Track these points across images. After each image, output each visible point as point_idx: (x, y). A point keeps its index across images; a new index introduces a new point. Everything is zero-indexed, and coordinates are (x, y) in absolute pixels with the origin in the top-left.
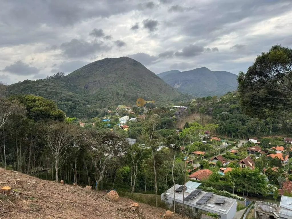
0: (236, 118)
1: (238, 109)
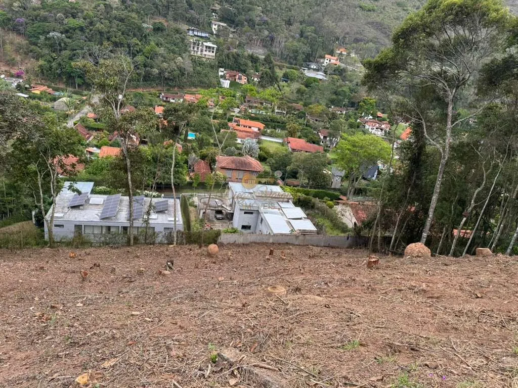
0: (82, 49)
1: (82, 29)
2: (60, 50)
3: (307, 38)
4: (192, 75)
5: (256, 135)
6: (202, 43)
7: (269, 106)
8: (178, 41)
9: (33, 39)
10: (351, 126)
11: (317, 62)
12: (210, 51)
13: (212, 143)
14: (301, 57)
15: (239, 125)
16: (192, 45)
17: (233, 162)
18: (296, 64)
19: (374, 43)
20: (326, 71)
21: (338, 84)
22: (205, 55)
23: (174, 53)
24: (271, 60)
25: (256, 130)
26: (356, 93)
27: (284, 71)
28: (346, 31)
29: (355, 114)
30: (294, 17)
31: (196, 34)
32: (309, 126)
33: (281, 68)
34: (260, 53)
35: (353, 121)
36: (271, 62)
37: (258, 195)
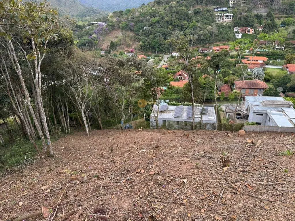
0: (159, 32)
1: (158, 22)
2: (149, 35)
4: (217, 35)
5: (262, 65)
6: (224, 15)
7: (271, 45)
8: (209, 16)
9: (137, 33)
12: (228, 18)
13: (231, 74)
15: (249, 60)
16: (217, 17)
17: (246, 83)
22: (225, 21)
23: (206, 24)
24: (271, 15)
25: (261, 62)
27: (282, 20)
31: (220, 10)
33: (279, 18)
34: (263, 12)
37: (266, 103)
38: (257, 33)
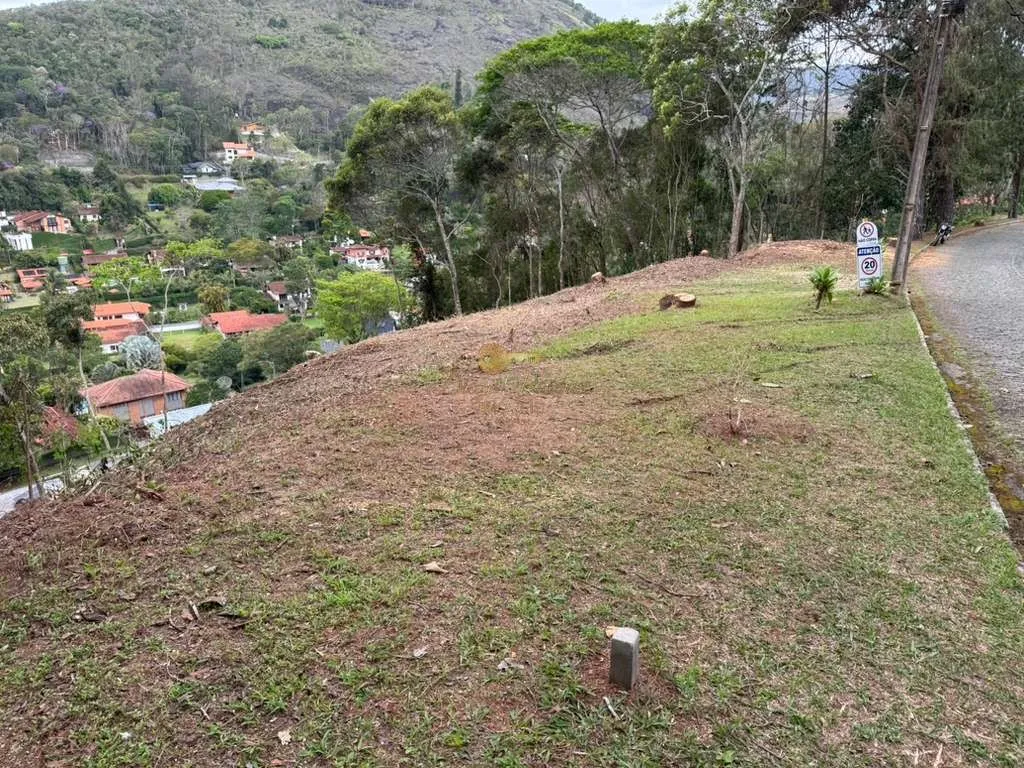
3: (172, 116)
5: (140, 328)
10: (323, 264)
11: (211, 160)
14: (174, 156)
15: (92, 319)
18: (168, 172)
19: (308, 105)
20: (237, 174)
21: (269, 193)
24: (110, 173)
25: (135, 318)
26: (307, 203)
27: (148, 189)
28: (247, 91)
29: (322, 242)
30: (128, 79)
32: (244, 283)
33: (138, 184)
34: (81, 163)
35: (322, 254)
36: (114, 178)
38: (84, 229)
